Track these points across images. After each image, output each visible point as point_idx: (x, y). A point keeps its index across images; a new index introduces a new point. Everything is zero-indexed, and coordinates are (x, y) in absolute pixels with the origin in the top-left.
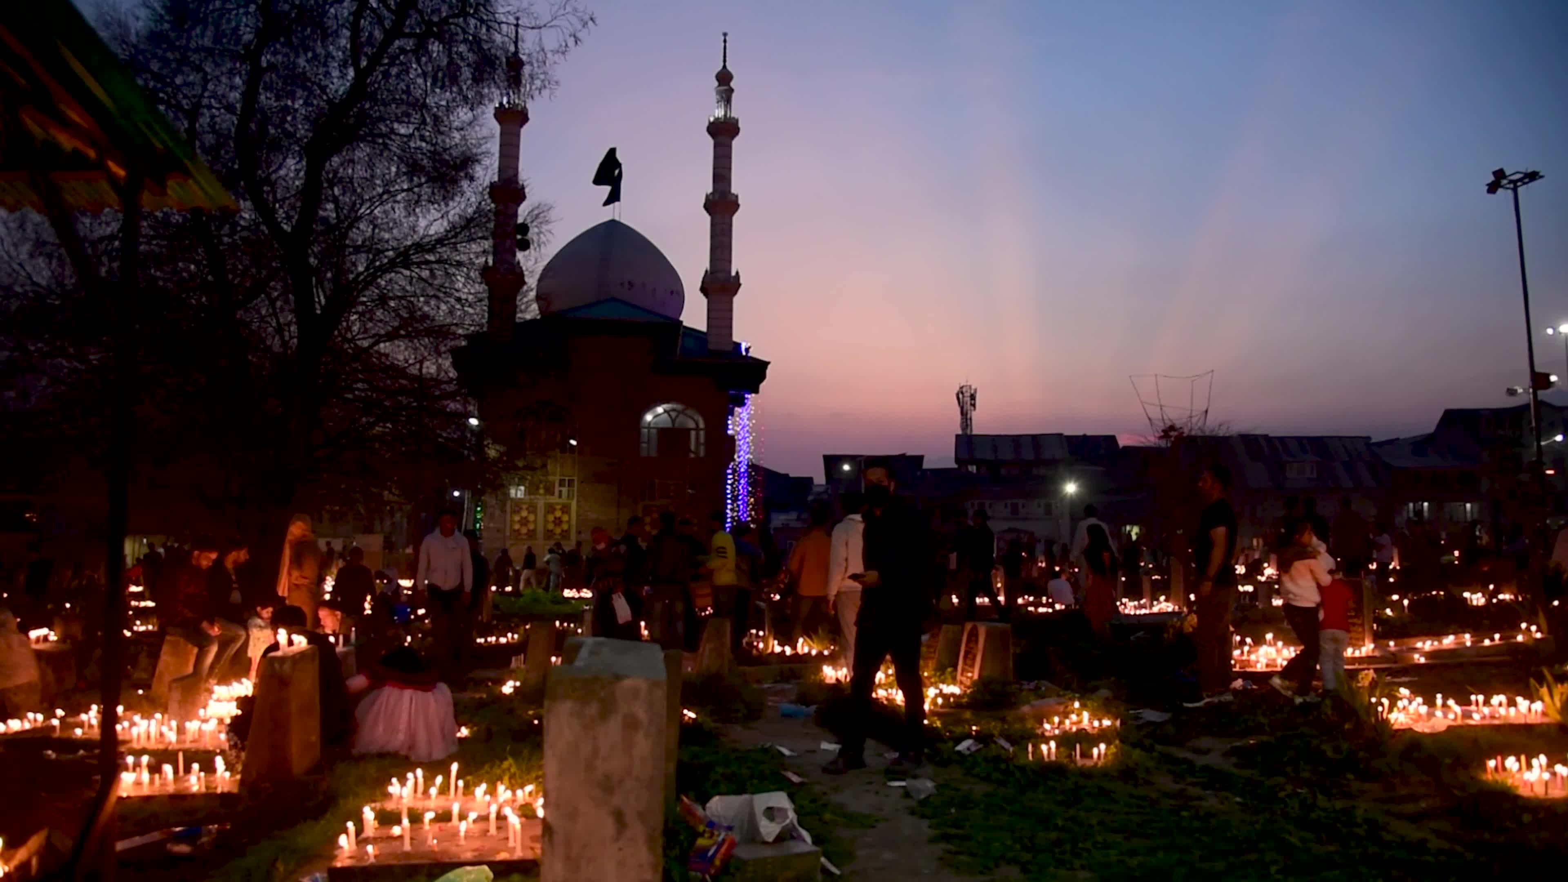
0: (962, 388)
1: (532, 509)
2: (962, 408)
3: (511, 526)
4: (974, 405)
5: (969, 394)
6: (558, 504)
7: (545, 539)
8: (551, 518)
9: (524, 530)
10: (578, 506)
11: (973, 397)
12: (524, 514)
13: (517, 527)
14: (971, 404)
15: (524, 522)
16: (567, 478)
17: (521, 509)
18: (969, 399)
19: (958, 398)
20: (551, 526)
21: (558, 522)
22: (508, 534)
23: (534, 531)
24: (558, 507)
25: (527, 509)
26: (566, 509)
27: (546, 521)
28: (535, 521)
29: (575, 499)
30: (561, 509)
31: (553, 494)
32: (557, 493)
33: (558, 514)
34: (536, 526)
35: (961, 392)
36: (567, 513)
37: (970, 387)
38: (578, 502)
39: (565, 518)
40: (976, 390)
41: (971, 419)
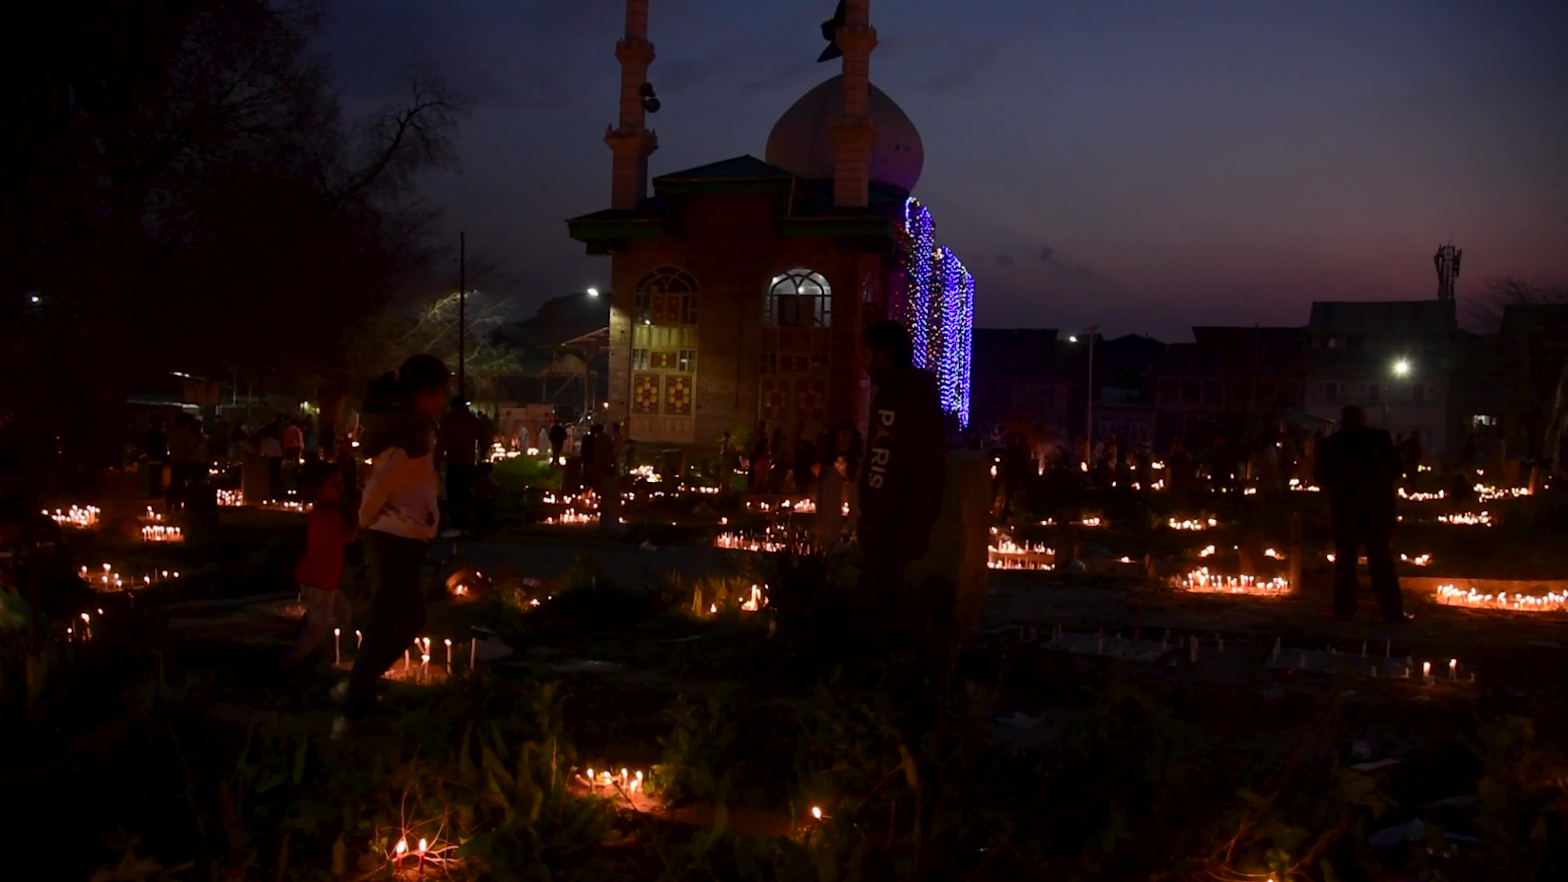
0: (1441, 249)
1: (655, 381)
2: (1441, 274)
3: (635, 399)
4: (1456, 270)
5: (1451, 257)
6: (680, 376)
7: (666, 413)
8: (672, 391)
9: (679, 404)
10: (698, 379)
11: (1456, 260)
12: (647, 386)
13: (640, 399)
14: (1453, 268)
15: (647, 394)
16: (688, 350)
17: (644, 381)
18: (1451, 263)
19: (1437, 263)
20: (672, 400)
21: (679, 395)
22: (631, 406)
23: (656, 404)
24: (679, 380)
25: (650, 381)
26: (687, 382)
27: (667, 394)
28: (657, 394)
29: (696, 372)
30: (682, 382)
31: (674, 366)
32: (678, 365)
33: (680, 387)
34: (658, 399)
35: (1439, 256)
36: (687, 386)
37: (1454, 248)
38: (698, 374)
39: (686, 391)
40: (1460, 253)
41: (1452, 287)
